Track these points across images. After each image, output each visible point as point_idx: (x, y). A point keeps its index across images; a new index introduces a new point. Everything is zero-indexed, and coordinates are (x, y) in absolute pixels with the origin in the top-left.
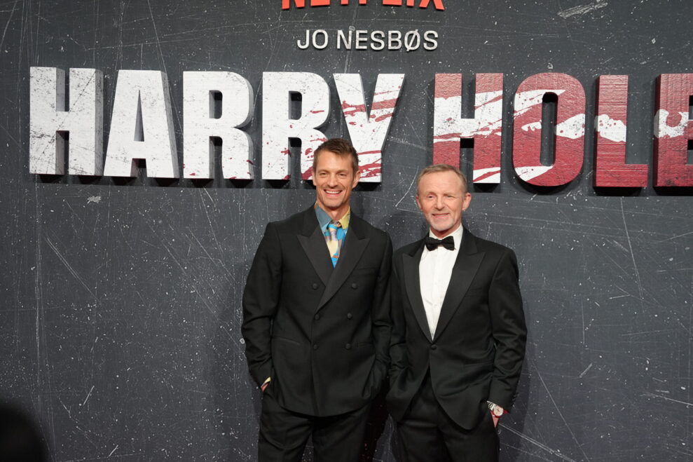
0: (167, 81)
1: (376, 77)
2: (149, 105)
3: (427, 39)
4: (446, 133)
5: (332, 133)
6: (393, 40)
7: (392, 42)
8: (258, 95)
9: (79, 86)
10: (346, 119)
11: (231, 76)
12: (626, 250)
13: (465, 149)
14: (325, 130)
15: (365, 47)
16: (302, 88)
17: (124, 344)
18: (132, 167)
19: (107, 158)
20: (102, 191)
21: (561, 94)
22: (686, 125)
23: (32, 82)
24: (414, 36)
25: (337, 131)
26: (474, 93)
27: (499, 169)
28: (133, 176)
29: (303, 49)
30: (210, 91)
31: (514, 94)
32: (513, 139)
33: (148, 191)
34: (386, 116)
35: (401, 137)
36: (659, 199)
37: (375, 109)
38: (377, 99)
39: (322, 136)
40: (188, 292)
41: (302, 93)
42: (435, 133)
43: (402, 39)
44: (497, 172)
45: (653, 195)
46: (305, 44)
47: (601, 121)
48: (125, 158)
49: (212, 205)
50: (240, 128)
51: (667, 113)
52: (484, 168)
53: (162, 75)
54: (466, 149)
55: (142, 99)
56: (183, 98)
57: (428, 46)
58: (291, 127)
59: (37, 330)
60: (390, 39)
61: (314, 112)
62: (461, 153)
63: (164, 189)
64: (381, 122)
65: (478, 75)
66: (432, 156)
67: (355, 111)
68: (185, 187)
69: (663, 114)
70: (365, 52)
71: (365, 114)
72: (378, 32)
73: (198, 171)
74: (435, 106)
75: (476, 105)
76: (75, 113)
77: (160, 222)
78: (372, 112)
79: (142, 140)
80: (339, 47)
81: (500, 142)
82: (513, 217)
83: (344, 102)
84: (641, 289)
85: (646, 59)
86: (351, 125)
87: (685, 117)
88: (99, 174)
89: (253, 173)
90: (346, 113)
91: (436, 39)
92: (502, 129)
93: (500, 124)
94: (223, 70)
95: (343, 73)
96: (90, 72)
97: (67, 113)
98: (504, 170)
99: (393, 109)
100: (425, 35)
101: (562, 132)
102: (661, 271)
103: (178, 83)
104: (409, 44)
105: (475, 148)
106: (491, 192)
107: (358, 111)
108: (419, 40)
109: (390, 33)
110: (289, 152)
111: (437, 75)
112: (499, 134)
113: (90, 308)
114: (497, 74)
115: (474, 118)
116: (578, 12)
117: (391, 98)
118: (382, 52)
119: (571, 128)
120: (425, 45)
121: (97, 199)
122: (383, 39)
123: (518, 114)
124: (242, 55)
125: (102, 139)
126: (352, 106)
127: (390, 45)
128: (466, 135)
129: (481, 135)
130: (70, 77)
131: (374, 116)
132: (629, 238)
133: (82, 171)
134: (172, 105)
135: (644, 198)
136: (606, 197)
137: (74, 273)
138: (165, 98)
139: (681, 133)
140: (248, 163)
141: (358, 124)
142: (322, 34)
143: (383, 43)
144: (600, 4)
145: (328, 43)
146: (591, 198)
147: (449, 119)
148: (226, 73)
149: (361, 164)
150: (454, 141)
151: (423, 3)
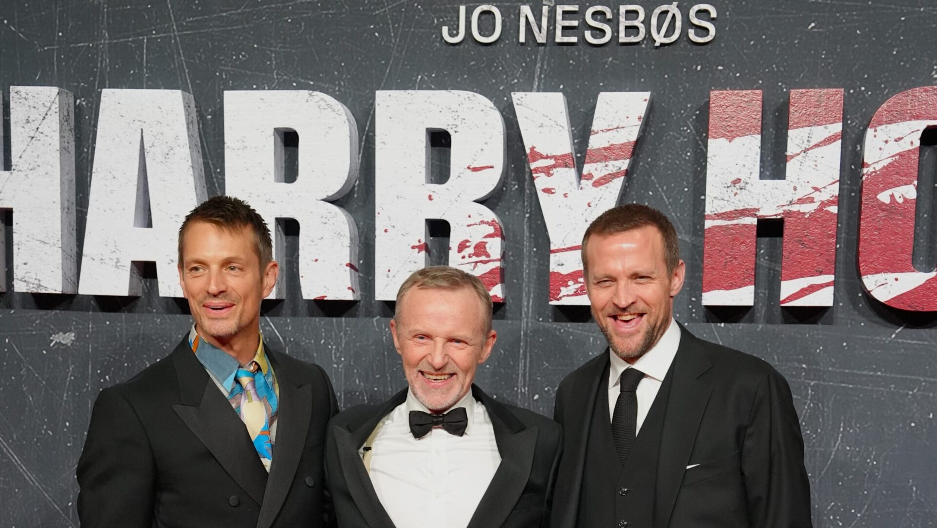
0: (193, 109)
1: (595, 99)
2: (160, 158)
3: (696, 21)
4: (729, 208)
5: (509, 209)
6: (630, 23)
7: (627, 28)
8: (367, 136)
9: (28, 122)
10: (536, 182)
11: (317, 99)
13: (765, 240)
14: (497, 205)
15: (574, 39)
16: (451, 122)
18: (131, 276)
19: (84, 259)
20: (77, 323)
24: (670, 16)
25: (519, 206)
26: (787, 128)
27: (831, 278)
28: (133, 294)
29: (453, 44)
30: (276, 130)
31: (865, 130)
32: (859, 219)
33: (161, 324)
34: (614, 176)
37: (593, 162)
38: (596, 142)
39: (489, 214)
41: (451, 132)
42: (709, 210)
43: (647, 22)
44: (827, 285)
46: (457, 34)
48: (118, 261)
50: (332, 200)
52: (802, 275)
53: (184, 98)
54: (767, 239)
55: (146, 146)
56: (223, 143)
57: (697, 34)
58: (430, 198)
60: (623, 23)
61: (475, 170)
62: (758, 247)
64: (601, 187)
65: (793, 92)
66: (701, 253)
67: (554, 166)
70: (574, 48)
71: (572, 172)
72: (599, 8)
74: (709, 155)
75: (789, 153)
76: (21, 175)
78: (587, 169)
79: (149, 225)
80: (522, 39)
81: (834, 227)
82: (856, 371)
83: (532, 149)
86: (546, 194)
88: (69, 291)
89: (357, 288)
90: (537, 170)
91: (712, 20)
92: (839, 201)
93: (835, 190)
94: (300, 87)
95: (531, 91)
96: (49, 93)
97: (7, 173)
98: (842, 280)
99: (628, 161)
100: (692, 12)
103: (214, 114)
104: (659, 32)
105: (786, 238)
106: (814, 322)
107: (559, 166)
108: (679, 24)
109: (623, 9)
110: (426, 248)
111: (714, 94)
112: (834, 209)
114: (832, 91)
115: (784, 178)
117: (624, 141)
118: (607, 49)
120: (691, 33)
122: (608, 21)
123: (871, 169)
124: (336, 58)
125: (74, 224)
126: (547, 157)
127: (622, 33)
128: (769, 211)
129: (799, 213)
130: (12, 105)
131: (590, 176)
133: (37, 285)
134: (204, 156)
137: (29, 477)
138: (190, 142)
140: (348, 268)
141: (559, 193)
142: (489, 13)
143: (608, 29)
145: (502, 32)
147: (737, 181)
148: (304, 93)
149: (564, 271)
150: (744, 225)
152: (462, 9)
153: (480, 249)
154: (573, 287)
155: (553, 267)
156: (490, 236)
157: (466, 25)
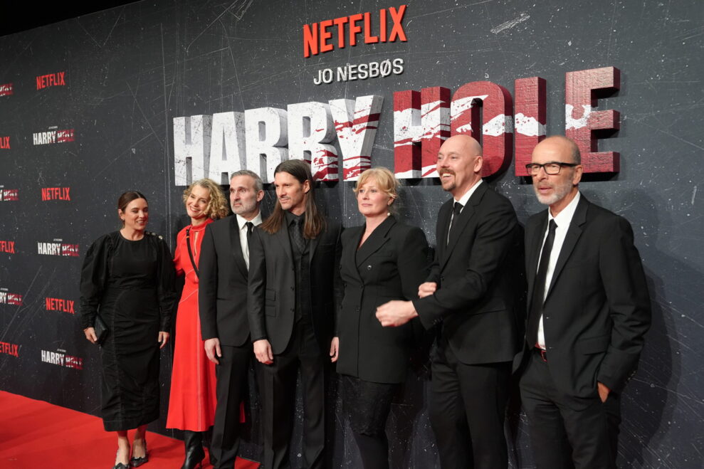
3: (395, 65)
6: (373, 69)
7: (372, 71)
15: (355, 78)
18: (221, 178)
21: (486, 99)
24: (386, 65)
28: (223, 184)
29: (319, 85)
35: (383, 144)
39: (323, 147)
42: (395, 140)
43: (379, 68)
46: (319, 81)
51: (572, 107)
57: (397, 71)
60: (371, 69)
61: (318, 131)
69: (569, 109)
70: (354, 81)
72: (362, 65)
80: (339, 80)
85: (564, 61)
87: (588, 109)
91: (402, 64)
100: (394, 62)
101: (487, 131)
104: (383, 71)
108: (390, 68)
109: (370, 64)
116: (506, 27)
118: (366, 80)
119: (494, 127)
120: (395, 71)
122: (366, 70)
127: (370, 74)
128: (416, 139)
129: (426, 139)
139: (584, 125)
142: (328, 72)
143: (366, 72)
144: (524, 17)
145: (333, 78)
146: (522, 186)
147: (405, 127)
148: (267, 108)
149: (348, 168)
150: (408, 146)
151: (392, 38)
152: (320, 71)
153: (321, 161)
154: (351, 174)
155: (344, 167)
156: (324, 156)
157: (321, 77)
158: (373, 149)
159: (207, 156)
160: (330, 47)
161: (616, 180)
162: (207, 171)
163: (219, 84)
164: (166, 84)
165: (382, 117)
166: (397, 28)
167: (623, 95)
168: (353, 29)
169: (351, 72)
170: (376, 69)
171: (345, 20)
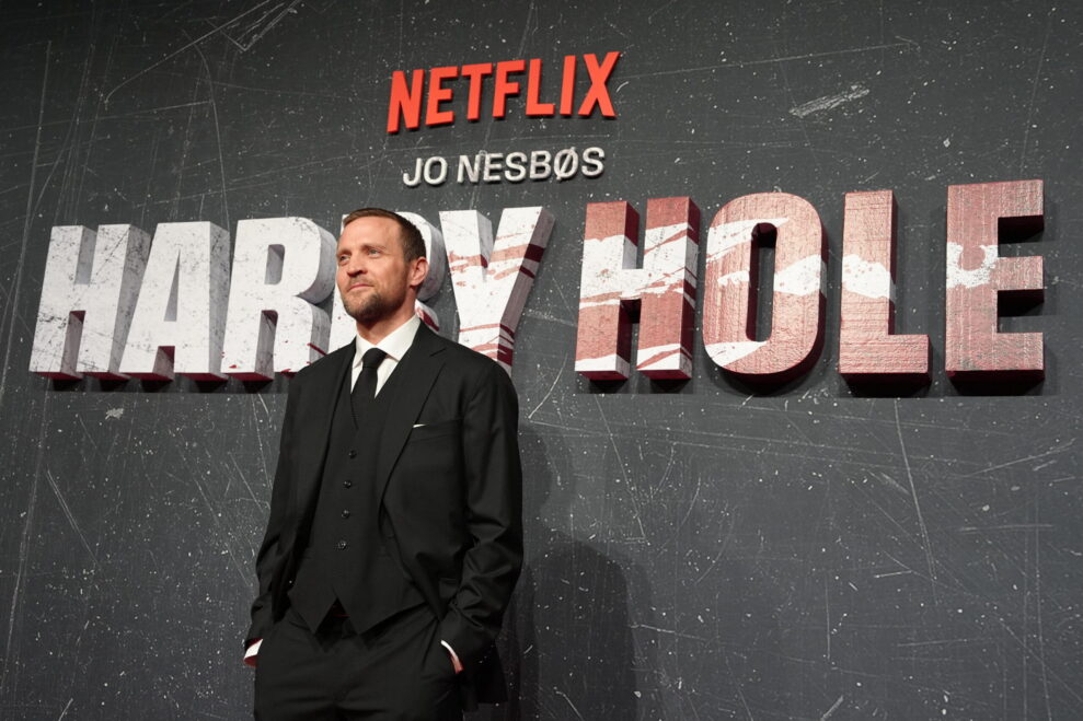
1: (501, 213)
2: (189, 270)
3: (588, 160)
4: (598, 293)
6: (539, 164)
7: (536, 168)
9: (106, 249)
10: (453, 277)
12: (905, 491)
14: (434, 303)
15: (497, 178)
17: (122, 632)
18: (157, 357)
19: (127, 346)
20: (127, 402)
21: (782, 225)
22: (994, 267)
23: (52, 246)
24: (569, 157)
26: (645, 228)
27: (678, 346)
29: (413, 187)
30: (270, 245)
32: (703, 299)
33: (185, 400)
34: (510, 271)
35: (545, 310)
36: (961, 402)
37: (495, 260)
38: (499, 245)
40: (219, 552)
42: (583, 294)
43: (551, 163)
44: (675, 352)
45: (952, 395)
46: (414, 179)
47: (847, 266)
48: (149, 346)
49: (266, 419)
50: (303, 296)
51: (961, 248)
52: (655, 345)
53: (211, 227)
55: (181, 262)
56: (233, 257)
57: (589, 170)
59: (13, 607)
60: (534, 164)
63: (206, 396)
64: (501, 280)
65: (651, 201)
67: (467, 265)
68: (233, 392)
69: (954, 251)
71: (479, 269)
72: (516, 154)
73: (241, 362)
74: (584, 252)
75: (646, 248)
76: (95, 286)
77: (195, 445)
78: (491, 266)
79: (174, 319)
80: (460, 179)
82: (711, 434)
84: (931, 561)
85: (935, 173)
86: (459, 287)
87: (991, 251)
88: (113, 370)
90: (454, 268)
91: (601, 159)
92: (685, 283)
93: (682, 275)
95: (453, 210)
96: (123, 229)
97: (86, 285)
98: (701, 357)
99: (522, 259)
100: (585, 154)
101: (781, 285)
102: (968, 529)
104: (560, 169)
105: (642, 315)
106: (677, 392)
107: (470, 264)
108: (575, 163)
109: (534, 154)
111: (589, 207)
112: (680, 290)
113: (86, 575)
115: (642, 267)
116: (822, 107)
117: (521, 244)
118: (523, 185)
119: (798, 278)
120: (585, 170)
121: (117, 413)
122: (523, 164)
123: (712, 259)
126: (462, 258)
127: (533, 172)
128: (631, 294)
129: (652, 294)
131: (494, 271)
132: (909, 469)
133: (93, 367)
135: (935, 400)
136: (868, 400)
137: (73, 522)
139: (985, 281)
140: (309, 348)
141: (469, 285)
142: (436, 163)
143: (523, 170)
144: (857, 92)
145: (447, 177)
146: (843, 400)
147: (605, 271)
148: (293, 219)
149: (470, 345)
150: (609, 306)
151: (585, 109)
152: (419, 161)
157: (421, 171)
158: (522, 319)
159: (126, 313)
160: (447, 117)
161: (1038, 393)
162: (120, 343)
163: (174, 171)
164: (39, 163)
165: (550, 256)
166: (598, 92)
167: (1053, 239)
168: (502, 88)
169: (488, 166)
170: (544, 163)
171: (486, 68)
